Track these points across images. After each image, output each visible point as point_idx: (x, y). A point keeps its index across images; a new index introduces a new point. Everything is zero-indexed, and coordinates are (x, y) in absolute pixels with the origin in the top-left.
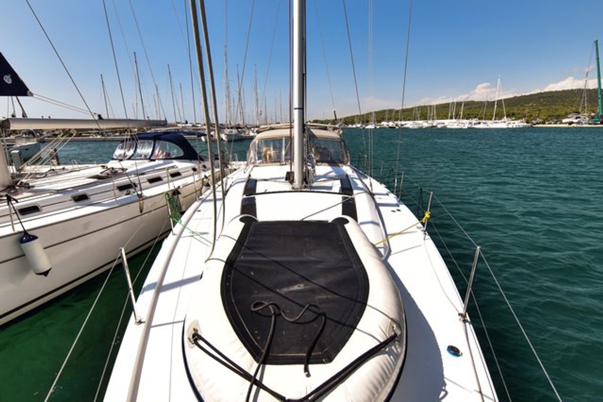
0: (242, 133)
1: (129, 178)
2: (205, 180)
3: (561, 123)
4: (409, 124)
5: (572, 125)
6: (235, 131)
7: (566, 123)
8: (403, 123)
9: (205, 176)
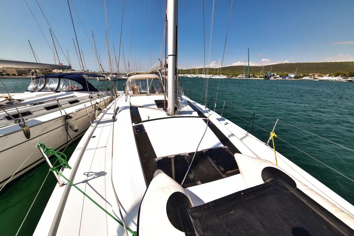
0: (118, 77)
1: (17, 109)
2: (96, 105)
3: (237, 77)
4: (189, 76)
5: (241, 78)
6: (114, 76)
7: (239, 77)
8: (186, 75)
9: (96, 102)
